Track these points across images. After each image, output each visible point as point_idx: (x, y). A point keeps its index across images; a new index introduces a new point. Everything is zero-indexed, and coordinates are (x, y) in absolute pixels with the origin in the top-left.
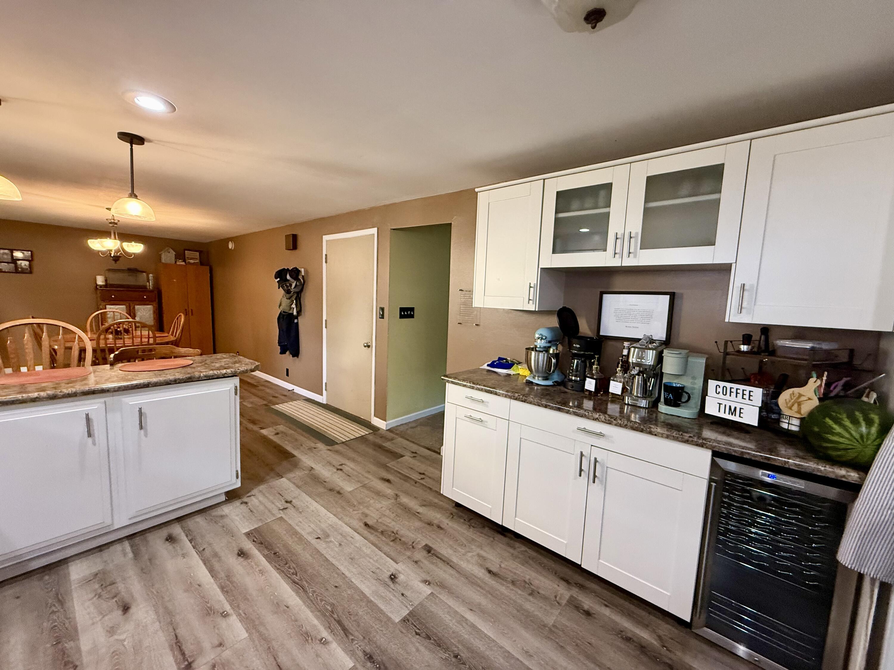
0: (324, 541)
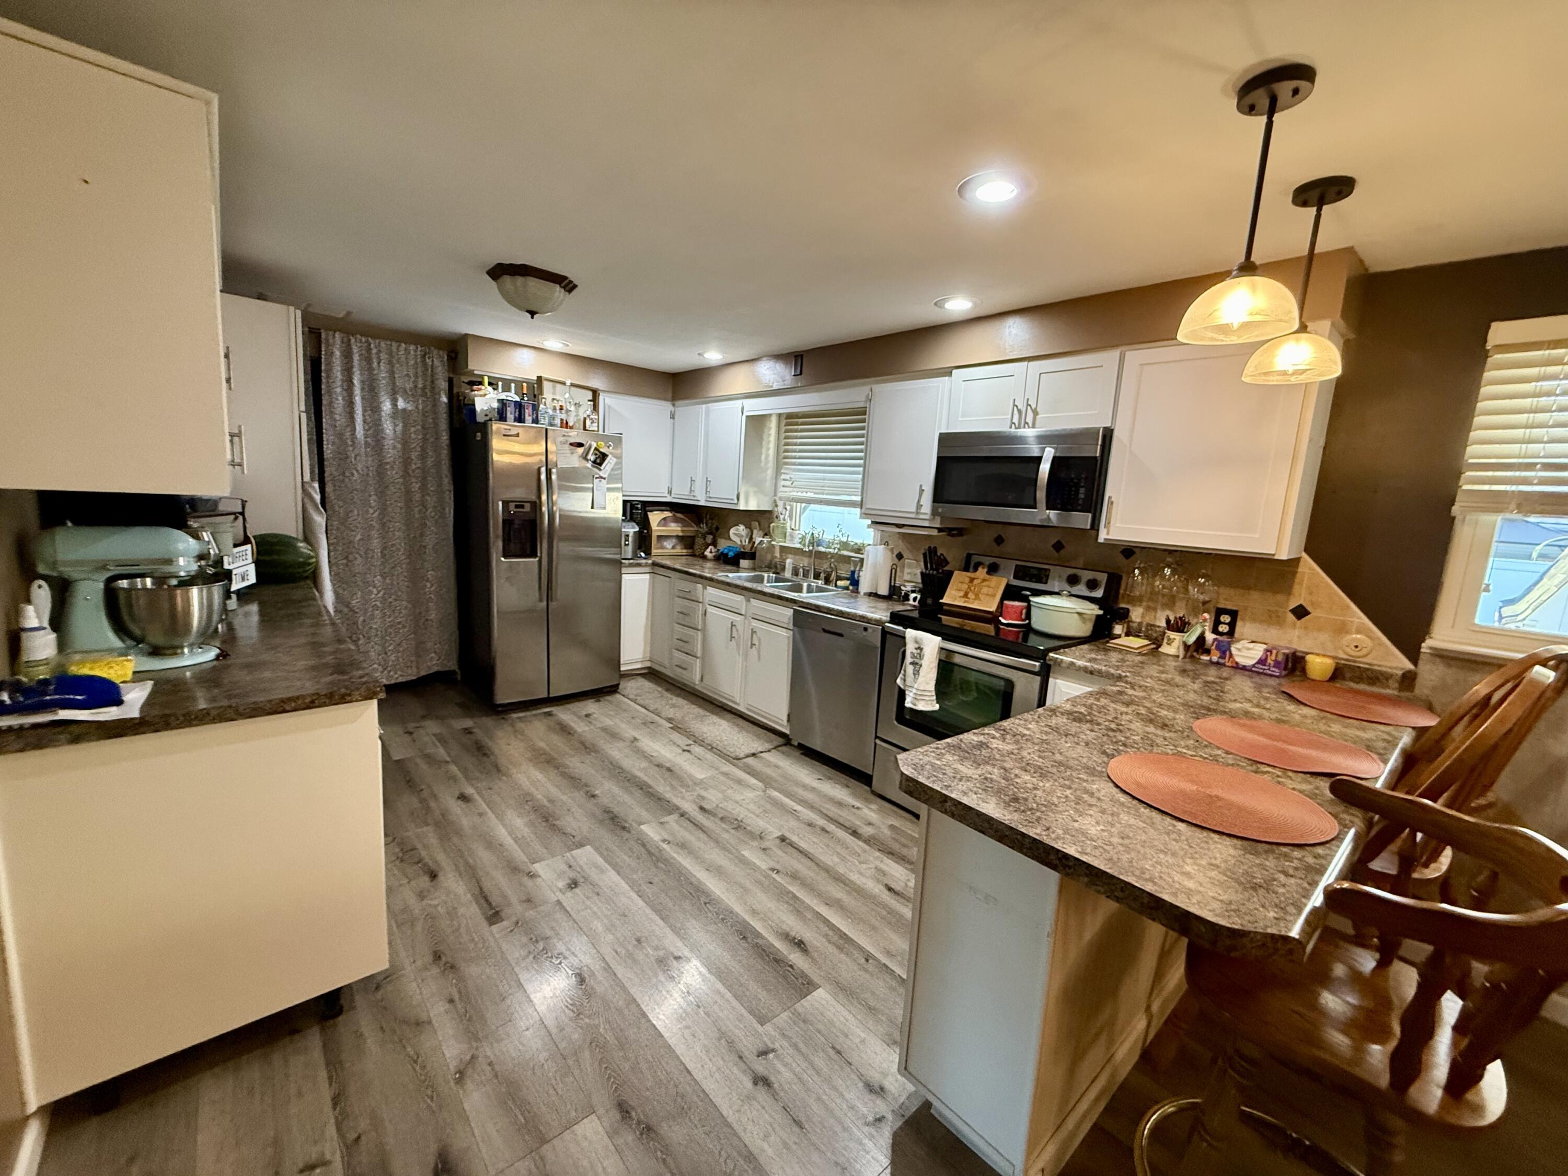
0: (666, 949)
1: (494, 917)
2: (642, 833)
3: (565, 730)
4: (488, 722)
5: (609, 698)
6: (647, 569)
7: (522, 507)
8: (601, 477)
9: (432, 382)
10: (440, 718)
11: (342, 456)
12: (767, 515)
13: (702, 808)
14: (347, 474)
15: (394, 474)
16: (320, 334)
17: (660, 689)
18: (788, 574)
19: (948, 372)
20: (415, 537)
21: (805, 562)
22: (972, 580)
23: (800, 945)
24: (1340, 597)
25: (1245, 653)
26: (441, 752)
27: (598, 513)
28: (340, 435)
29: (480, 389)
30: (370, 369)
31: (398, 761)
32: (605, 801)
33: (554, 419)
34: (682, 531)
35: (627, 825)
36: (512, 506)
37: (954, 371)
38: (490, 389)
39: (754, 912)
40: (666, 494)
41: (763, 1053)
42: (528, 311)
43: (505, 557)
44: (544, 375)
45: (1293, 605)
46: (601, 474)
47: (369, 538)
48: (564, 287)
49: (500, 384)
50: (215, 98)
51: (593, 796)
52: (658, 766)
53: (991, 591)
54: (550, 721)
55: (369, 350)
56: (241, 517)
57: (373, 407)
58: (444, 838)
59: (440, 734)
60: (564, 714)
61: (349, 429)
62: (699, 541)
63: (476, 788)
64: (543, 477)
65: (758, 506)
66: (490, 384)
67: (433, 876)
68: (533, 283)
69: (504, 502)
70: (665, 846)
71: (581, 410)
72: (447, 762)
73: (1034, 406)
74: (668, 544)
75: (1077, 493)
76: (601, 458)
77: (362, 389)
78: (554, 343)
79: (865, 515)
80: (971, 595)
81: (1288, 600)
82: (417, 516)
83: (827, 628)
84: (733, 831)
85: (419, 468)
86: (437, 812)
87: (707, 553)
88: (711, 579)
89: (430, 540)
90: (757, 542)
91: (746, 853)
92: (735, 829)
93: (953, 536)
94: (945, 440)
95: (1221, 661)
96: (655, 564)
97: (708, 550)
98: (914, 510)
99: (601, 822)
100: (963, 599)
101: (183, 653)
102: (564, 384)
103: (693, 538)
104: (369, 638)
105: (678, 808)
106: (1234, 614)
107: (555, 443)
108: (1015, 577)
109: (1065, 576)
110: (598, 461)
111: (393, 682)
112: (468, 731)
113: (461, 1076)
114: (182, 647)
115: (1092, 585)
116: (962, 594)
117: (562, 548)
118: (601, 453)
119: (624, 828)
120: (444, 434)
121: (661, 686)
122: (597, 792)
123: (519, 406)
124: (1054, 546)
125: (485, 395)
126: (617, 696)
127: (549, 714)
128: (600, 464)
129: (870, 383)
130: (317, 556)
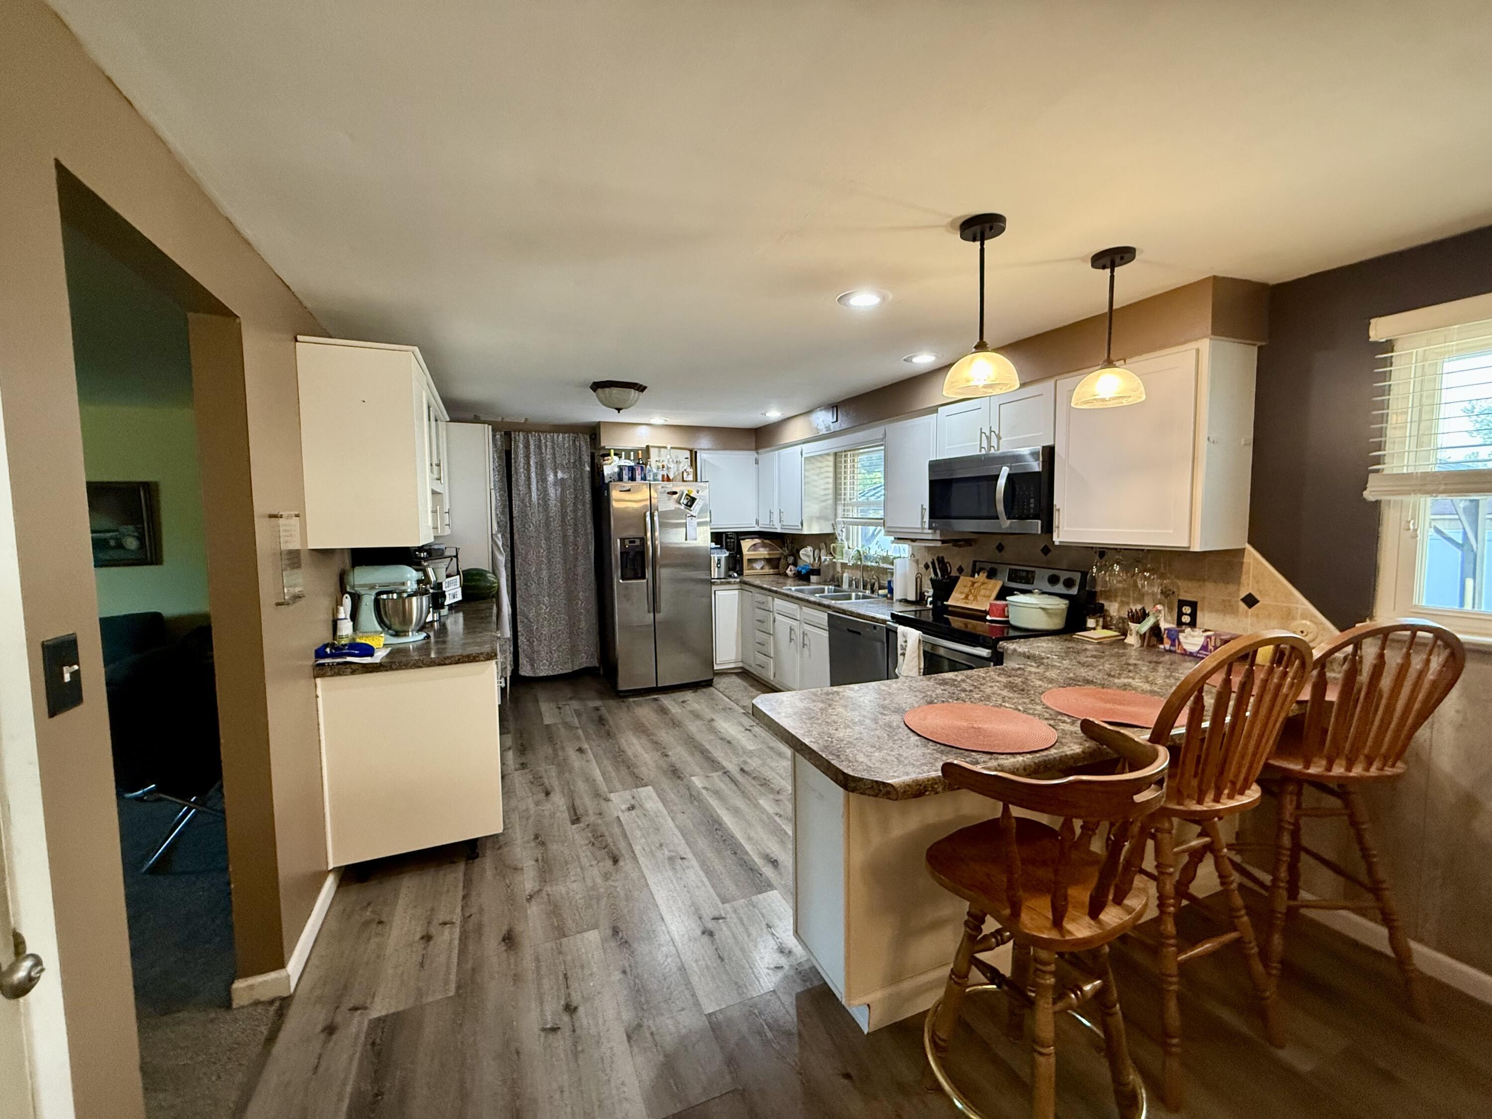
0: (677, 853)
1: (576, 820)
2: (690, 781)
3: (663, 711)
4: (612, 703)
5: (704, 690)
6: (736, 586)
7: (634, 542)
8: (692, 516)
9: (580, 457)
10: (581, 699)
11: (524, 513)
12: (831, 537)
13: (742, 770)
14: (526, 526)
15: (556, 524)
16: (511, 435)
17: (745, 684)
18: (845, 586)
19: (934, 410)
20: (570, 568)
21: (858, 574)
22: (973, 583)
23: (774, 863)
24: (1283, 585)
25: (1191, 640)
26: (576, 722)
27: (691, 543)
28: (523, 501)
29: (608, 460)
30: (541, 453)
31: (547, 725)
32: (673, 759)
33: (657, 476)
34: (769, 554)
35: (682, 776)
36: (627, 542)
37: (939, 409)
38: (616, 458)
39: (750, 839)
40: (754, 525)
41: (716, 919)
42: (616, 409)
43: (623, 579)
44: (650, 444)
45: (1243, 595)
46: (692, 513)
47: (541, 569)
48: (637, 390)
49: (623, 453)
50: (416, 349)
51: (666, 756)
52: (721, 739)
53: (987, 593)
54: (654, 705)
55: (540, 440)
56: (455, 559)
57: (542, 479)
58: (561, 773)
59: (578, 710)
60: (666, 701)
61: (527, 495)
62: (782, 562)
63: (590, 745)
64: (648, 519)
65: (820, 530)
66: (615, 454)
67: (547, 794)
68: (615, 391)
69: (621, 539)
70: (704, 792)
71: (681, 465)
72: (577, 728)
73: (997, 433)
74: (758, 566)
75: (1029, 503)
76: (692, 501)
77: (536, 468)
78: (658, 420)
79: (888, 533)
80: (971, 597)
81: (1238, 590)
82: (571, 552)
83: (851, 629)
84: (758, 787)
85: (572, 518)
86: (561, 758)
87: (788, 572)
88: (776, 592)
89: (580, 570)
90: (823, 560)
91: (761, 802)
92: (761, 785)
93: (960, 546)
94: (934, 466)
95: (1172, 648)
96: (743, 583)
97: (789, 569)
98: (919, 526)
99: (665, 772)
100: (964, 601)
101: (408, 635)
102: (665, 448)
103: (779, 559)
104: (540, 641)
105: (724, 768)
106: (1194, 605)
107: (656, 491)
108: (1010, 580)
109: (1046, 577)
110: (689, 504)
111: (556, 673)
112: (597, 709)
113: (530, 898)
114: (408, 632)
115: (1069, 583)
116: (963, 596)
117: (664, 573)
118: (691, 497)
119: (679, 777)
120: (588, 493)
121: (747, 682)
122: (670, 753)
123: (632, 469)
124: (1042, 550)
125: (610, 464)
126: (712, 689)
127: (656, 700)
128: (691, 506)
129: (883, 424)
130: (498, 583)
